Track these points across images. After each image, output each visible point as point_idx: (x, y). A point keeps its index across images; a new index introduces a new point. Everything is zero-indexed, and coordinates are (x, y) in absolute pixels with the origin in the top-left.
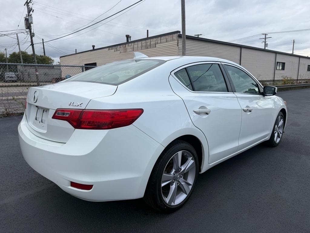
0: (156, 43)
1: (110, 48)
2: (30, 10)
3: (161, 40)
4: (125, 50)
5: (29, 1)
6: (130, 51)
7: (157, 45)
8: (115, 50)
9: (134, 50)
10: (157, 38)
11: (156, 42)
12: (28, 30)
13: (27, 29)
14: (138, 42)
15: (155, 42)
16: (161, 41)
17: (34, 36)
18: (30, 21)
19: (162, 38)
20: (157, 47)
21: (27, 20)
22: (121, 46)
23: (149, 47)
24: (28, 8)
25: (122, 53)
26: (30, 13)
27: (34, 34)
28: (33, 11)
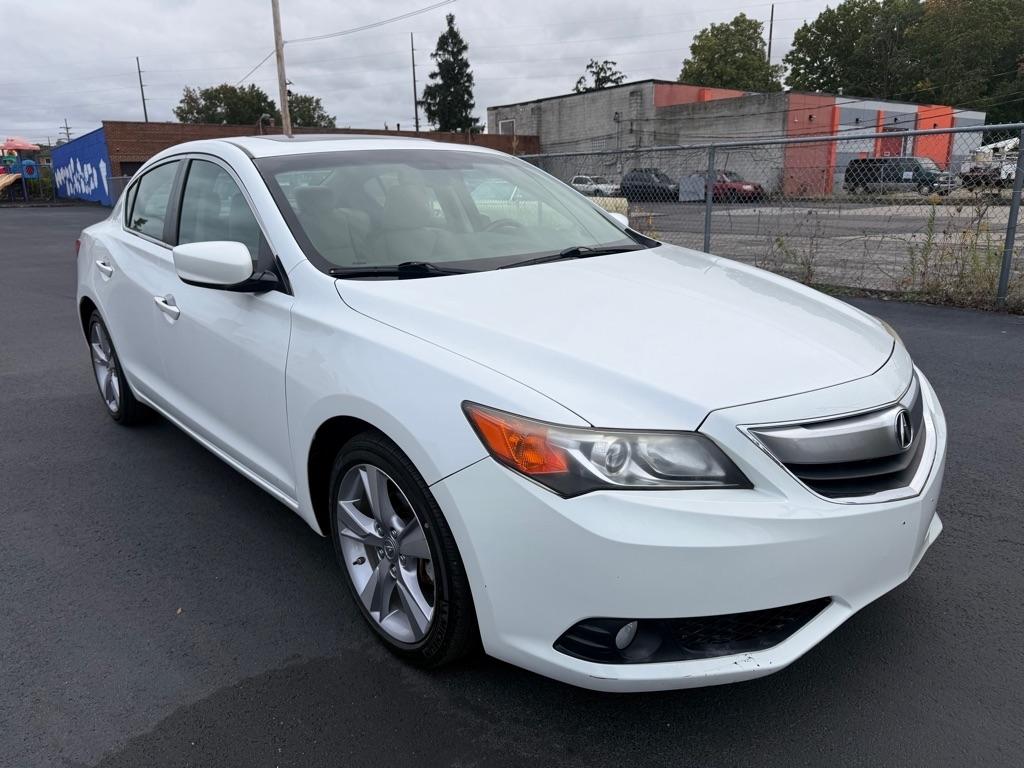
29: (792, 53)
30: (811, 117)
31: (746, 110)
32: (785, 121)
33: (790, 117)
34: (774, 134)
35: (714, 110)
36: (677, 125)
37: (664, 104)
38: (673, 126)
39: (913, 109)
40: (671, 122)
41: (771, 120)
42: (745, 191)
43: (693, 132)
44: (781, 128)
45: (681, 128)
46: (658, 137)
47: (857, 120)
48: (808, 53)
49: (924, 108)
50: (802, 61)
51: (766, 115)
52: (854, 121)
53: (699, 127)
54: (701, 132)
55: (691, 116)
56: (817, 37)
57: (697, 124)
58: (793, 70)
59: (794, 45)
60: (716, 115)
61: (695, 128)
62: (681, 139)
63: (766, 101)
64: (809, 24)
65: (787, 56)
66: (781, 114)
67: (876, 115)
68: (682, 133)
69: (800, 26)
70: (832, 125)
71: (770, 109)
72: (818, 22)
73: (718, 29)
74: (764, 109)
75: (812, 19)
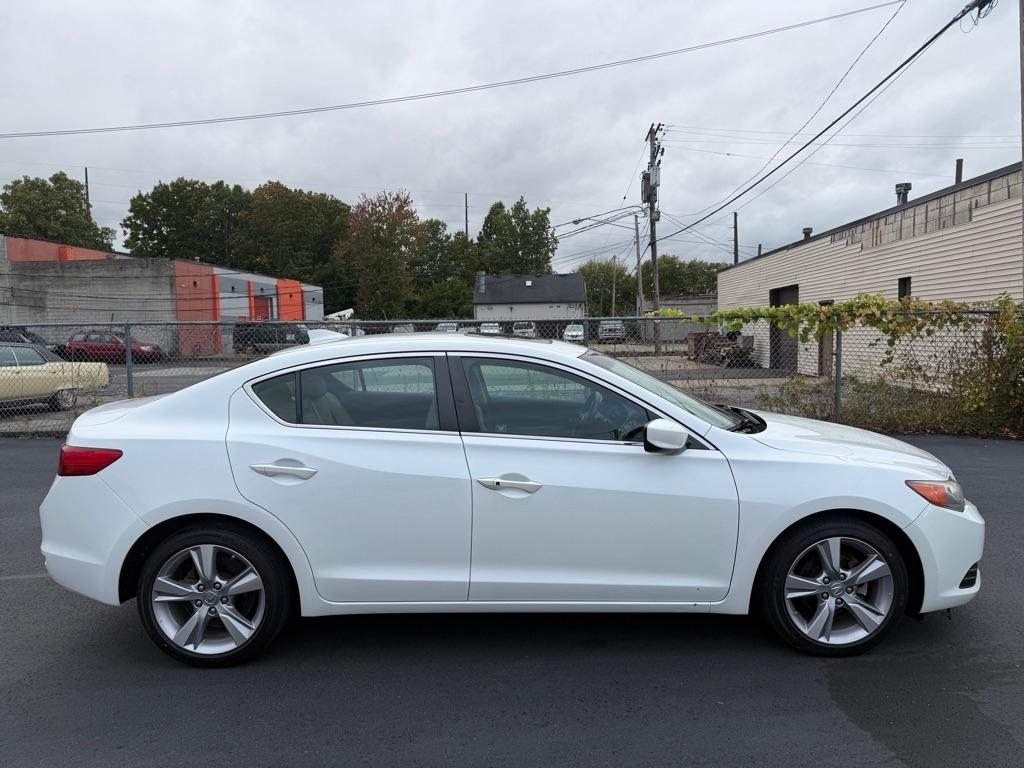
0: (974, 206)
1: (837, 236)
2: (656, 151)
3: (989, 192)
4: (877, 239)
5: (655, 127)
6: (890, 240)
7: (975, 213)
8: (850, 242)
9: (903, 237)
10: (976, 189)
11: (974, 201)
12: (645, 205)
13: (644, 202)
14: (917, 208)
15: (968, 202)
16: (992, 194)
17: (658, 220)
18: (652, 182)
19: (995, 184)
20: (974, 220)
21: (646, 177)
22: (867, 226)
23: (949, 222)
24: (653, 144)
25: (868, 249)
26: (655, 157)
27: (658, 213)
28: (663, 151)
29: (129, 219)
30: (195, 283)
31: (128, 273)
32: (172, 285)
33: (177, 283)
34: (162, 297)
35: (90, 270)
36: (42, 282)
37: (20, 258)
38: (37, 283)
39: (273, 281)
40: (33, 278)
41: (157, 283)
42: (143, 352)
43: (66, 291)
44: (169, 292)
45: (48, 286)
46: (17, 294)
47: (233, 288)
48: (146, 220)
49: (280, 281)
50: (139, 227)
51: (151, 280)
52: (230, 289)
53: (71, 286)
54: (76, 291)
55: (61, 274)
56: (153, 207)
57: (68, 283)
58: (132, 234)
59: (131, 211)
60: (91, 275)
61: (65, 287)
62: (48, 296)
63: (150, 265)
64: (144, 194)
65: (125, 221)
66: (168, 279)
67: (246, 285)
68: (50, 290)
69: (136, 195)
70: (214, 293)
71: (155, 274)
72: (153, 194)
73: (33, 183)
74: (148, 273)
75: (148, 190)
